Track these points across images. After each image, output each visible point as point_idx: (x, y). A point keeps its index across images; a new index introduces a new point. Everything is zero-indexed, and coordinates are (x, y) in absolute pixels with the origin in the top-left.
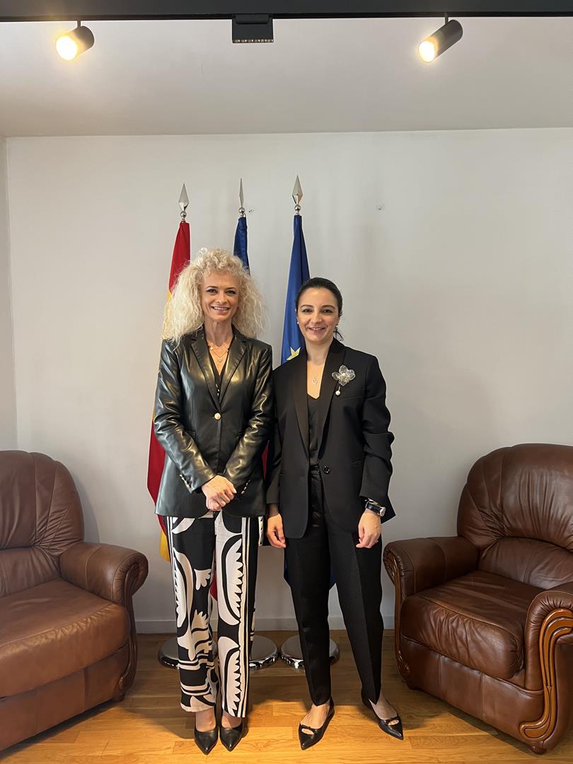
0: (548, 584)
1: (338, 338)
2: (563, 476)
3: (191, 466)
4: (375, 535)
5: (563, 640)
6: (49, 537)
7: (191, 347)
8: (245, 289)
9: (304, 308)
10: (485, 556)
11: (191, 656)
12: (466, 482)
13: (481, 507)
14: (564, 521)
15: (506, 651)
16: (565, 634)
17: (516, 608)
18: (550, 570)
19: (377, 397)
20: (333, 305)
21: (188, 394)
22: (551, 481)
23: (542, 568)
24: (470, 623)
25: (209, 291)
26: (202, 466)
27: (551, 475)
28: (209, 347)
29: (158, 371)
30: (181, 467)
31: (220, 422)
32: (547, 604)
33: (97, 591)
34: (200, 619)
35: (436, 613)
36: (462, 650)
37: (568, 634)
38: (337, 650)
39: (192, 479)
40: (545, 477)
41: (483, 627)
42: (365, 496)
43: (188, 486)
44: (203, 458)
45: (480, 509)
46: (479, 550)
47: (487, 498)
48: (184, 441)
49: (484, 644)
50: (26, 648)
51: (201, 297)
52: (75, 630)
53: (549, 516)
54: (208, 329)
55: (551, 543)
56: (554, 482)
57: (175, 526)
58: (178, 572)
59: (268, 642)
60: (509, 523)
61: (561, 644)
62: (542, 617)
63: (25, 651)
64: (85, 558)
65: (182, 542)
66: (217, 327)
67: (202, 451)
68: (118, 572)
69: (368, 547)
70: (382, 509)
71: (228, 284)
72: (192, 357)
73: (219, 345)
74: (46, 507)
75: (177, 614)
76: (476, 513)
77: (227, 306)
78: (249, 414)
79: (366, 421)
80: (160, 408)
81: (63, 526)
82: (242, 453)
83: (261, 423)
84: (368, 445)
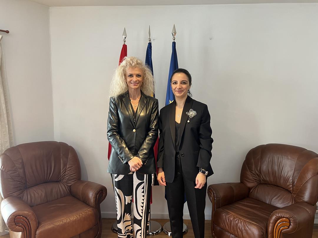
0: (279, 205)
1: (190, 95)
2: (288, 159)
3: (123, 153)
4: (203, 183)
5: (284, 231)
6: (66, 178)
7: (123, 100)
8: (145, 74)
9: (173, 82)
10: (252, 192)
11: (123, 232)
12: (245, 159)
13: (251, 170)
14: (287, 178)
15: (259, 235)
16: (285, 229)
17: (265, 216)
18: (280, 199)
19: (206, 123)
20: (187, 80)
21: (122, 121)
22: (282, 160)
23: (277, 198)
24: (243, 222)
25: (129, 76)
26: (128, 153)
27: (282, 158)
28: (130, 100)
29: (109, 110)
30: (119, 153)
31: (135, 133)
32: (278, 215)
33: (85, 201)
34: (128, 217)
35: (229, 216)
36: (240, 233)
37: (287, 229)
38: (187, 229)
39: (124, 159)
40: (279, 159)
41: (249, 224)
42: (199, 167)
43: (122, 161)
44: (128, 149)
45: (251, 171)
46: (250, 189)
47: (254, 167)
48: (120, 142)
49: (249, 232)
50: (54, 226)
51: (126, 79)
52: (75, 219)
53: (281, 176)
54: (130, 92)
55: (282, 187)
56: (284, 161)
57: (116, 178)
58: (117, 197)
59: (157, 224)
60: (263, 178)
61: (283, 233)
62: (276, 221)
63: (53, 227)
64: (81, 187)
65: (119, 185)
66: (134, 91)
67: (127, 146)
68: (94, 194)
69: (200, 188)
70: (207, 172)
71: (137, 72)
72: (123, 104)
73: (134, 99)
74: (65, 165)
75: (117, 215)
76: (249, 173)
77: (138, 82)
78: (148, 129)
79: (201, 134)
80: (109, 127)
81: (72, 173)
82: (145, 147)
83: (154, 134)
84: (202, 145)
